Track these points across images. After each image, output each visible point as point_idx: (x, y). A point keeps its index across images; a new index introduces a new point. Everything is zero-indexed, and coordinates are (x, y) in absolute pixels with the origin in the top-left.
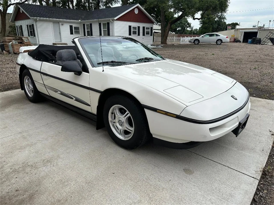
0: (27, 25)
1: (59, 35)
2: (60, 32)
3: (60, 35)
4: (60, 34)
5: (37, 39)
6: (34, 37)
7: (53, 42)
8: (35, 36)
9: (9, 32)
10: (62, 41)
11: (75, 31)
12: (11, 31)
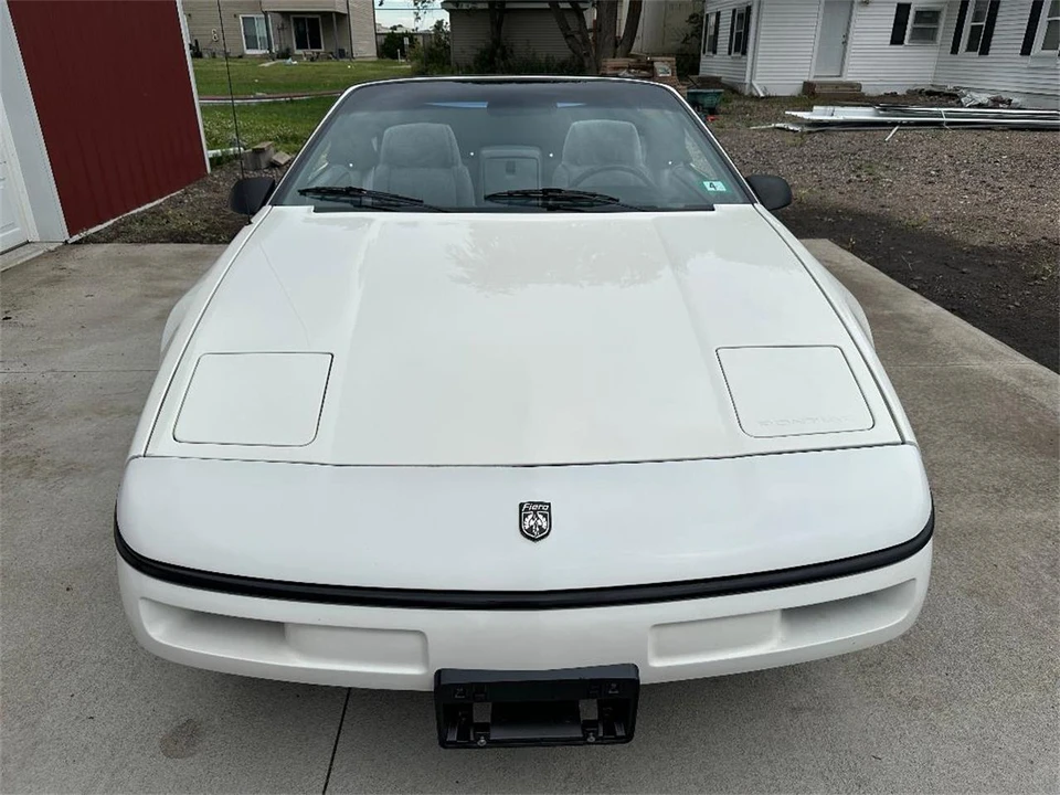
0: (734, 11)
1: (840, 47)
2: (846, 36)
3: (845, 50)
4: (845, 43)
5: (749, 65)
6: (740, 58)
7: (806, 79)
8: (744, 53)
9: (686, 39)
10: (844, 74)
11: (914, 29)
12: (692, 35)
